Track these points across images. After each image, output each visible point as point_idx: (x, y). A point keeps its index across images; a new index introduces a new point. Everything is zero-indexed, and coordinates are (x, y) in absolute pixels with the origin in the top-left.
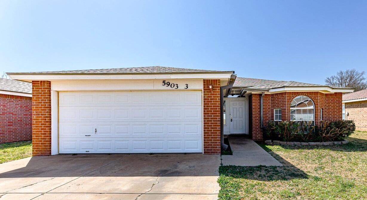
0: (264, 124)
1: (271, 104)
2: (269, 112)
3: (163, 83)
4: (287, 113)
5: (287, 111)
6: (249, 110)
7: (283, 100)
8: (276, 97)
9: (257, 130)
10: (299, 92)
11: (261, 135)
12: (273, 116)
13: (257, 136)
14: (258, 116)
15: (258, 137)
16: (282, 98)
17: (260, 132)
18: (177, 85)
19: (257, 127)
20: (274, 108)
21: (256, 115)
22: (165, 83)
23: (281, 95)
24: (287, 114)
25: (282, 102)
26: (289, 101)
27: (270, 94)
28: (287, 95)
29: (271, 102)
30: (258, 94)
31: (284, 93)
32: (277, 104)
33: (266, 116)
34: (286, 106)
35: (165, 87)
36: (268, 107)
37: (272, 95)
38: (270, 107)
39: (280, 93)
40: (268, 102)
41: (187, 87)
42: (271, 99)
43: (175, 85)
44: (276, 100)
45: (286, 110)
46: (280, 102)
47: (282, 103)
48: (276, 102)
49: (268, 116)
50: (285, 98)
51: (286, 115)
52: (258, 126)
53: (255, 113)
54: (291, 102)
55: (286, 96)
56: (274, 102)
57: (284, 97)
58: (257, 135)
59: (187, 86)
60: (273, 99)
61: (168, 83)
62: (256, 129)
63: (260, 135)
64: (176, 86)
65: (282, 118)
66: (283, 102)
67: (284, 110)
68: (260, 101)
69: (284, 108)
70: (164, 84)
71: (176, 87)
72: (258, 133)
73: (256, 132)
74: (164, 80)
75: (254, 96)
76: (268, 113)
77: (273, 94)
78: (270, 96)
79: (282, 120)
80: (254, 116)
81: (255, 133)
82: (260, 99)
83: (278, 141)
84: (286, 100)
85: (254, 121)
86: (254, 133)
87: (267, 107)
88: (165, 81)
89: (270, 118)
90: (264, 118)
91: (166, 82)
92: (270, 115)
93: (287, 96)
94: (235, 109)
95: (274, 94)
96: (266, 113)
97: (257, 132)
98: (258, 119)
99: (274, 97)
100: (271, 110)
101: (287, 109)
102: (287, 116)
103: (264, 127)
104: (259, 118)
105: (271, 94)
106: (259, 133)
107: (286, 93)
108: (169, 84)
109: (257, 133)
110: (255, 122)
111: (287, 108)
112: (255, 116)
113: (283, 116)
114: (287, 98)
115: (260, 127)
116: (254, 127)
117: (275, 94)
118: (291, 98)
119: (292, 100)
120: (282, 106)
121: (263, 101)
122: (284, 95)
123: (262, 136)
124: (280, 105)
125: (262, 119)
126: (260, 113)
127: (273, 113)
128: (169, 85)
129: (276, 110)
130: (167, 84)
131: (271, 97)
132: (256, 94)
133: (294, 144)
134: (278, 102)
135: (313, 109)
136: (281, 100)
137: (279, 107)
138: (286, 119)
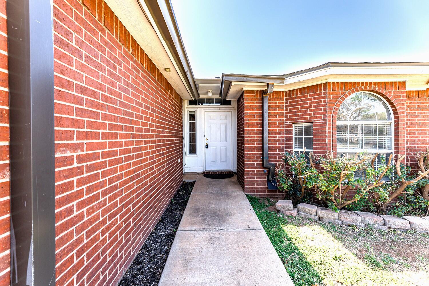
0: (271, 157)
1: (286, 113)
2: (281, 130)
4: (329, 133)
5: (329, 129)
6: (238, 126)
7: (317, 102)
8: (298, 98)
9: (253, 171)
10: (358, 83)
11: (263, 181)
12: (289, 140)
13: (254, 185)
14: (257, 140)
15: (256, 186)
16: (315, 99)
17: (261, 174)
19: (254, 164)
20: (294, 123)
21: (251, 137)
23: (312, 91)
24: (329, 137)
25: (315, 106)
26: (333, 105)
27: (283, 92)
28: (329, 89)
29: (286, 110)
30: (257, 91)
31: (320, 85)
32: (301, 112)
33: (275, 140)
34: (325, 117)
36: (279, 120)
37: (289, 93)
38: (283, 120)
40: (279, 110)
42: (287, 103)
44: (298, 105)
45: (325, 125)
46: (310, 107)
47: (315, 110)
48: (298, 108)
49: (279, 140)
50: (325, 97)
51: (327, 139)
52: (257, 161)
53: (250, 134)
54: (339, 106)
55: (325, 93)
56: (294, 109)
57: (320, 94)
58: (255, 181)
60: (290, 102)
62: (252, 168)
63: (261, 181)
65: (316, 145)
66: (318, 106)
67: (321, 125)
68: (262, 106)
69: (321, 121)
72: (257, 178)
73: (252, 174)
75: (247, 96)
76: (279, 134)
77: (290, 91)
78: (283, 96)
79: (314, 149)
80: (247, 140)
81: (251, 178)
82: (263, 103)
85: (249, 151)
86: (248, 178)
87: (276, 120)
89: (282, 144)
90: (269, 144)
92: (283, 137)
93: (329, 93)
94: (213, 127)
95: (293, 90)
96: (275, 134)
97: (255, 174)
98: (257, 147)
99: (294, 98)
100: (287, 127)
101: (329, 125)
102: (329, 141)
103: (271, 164)
104: (259, 144)
105: (286, 92)
106: (260, 178)
107: (325, 84)
109: (254, 178)
110: (250, 154)
111: (329, 121)
112: (250, 140)
113: (316, 141)
114: (329, 97)
115: (263, 164)
116: (247, 164)
117: (297, 90)
118: (338, 97)
119: (341, 102)
120: (316, 118)
121: (269, 107)
122: (320, 90)
123: (265, 185)
124: (309, 114)
125: (266, 146)
126: (263, 134)
127: (291, 134)
129: (296, 128)
131: (285, 98)
132: (252, 92)
133: (362, 222)
134: (305, 108)
135: (390, 125)
136: (312, 103)
137: (305, 119)
138: (326, 149)
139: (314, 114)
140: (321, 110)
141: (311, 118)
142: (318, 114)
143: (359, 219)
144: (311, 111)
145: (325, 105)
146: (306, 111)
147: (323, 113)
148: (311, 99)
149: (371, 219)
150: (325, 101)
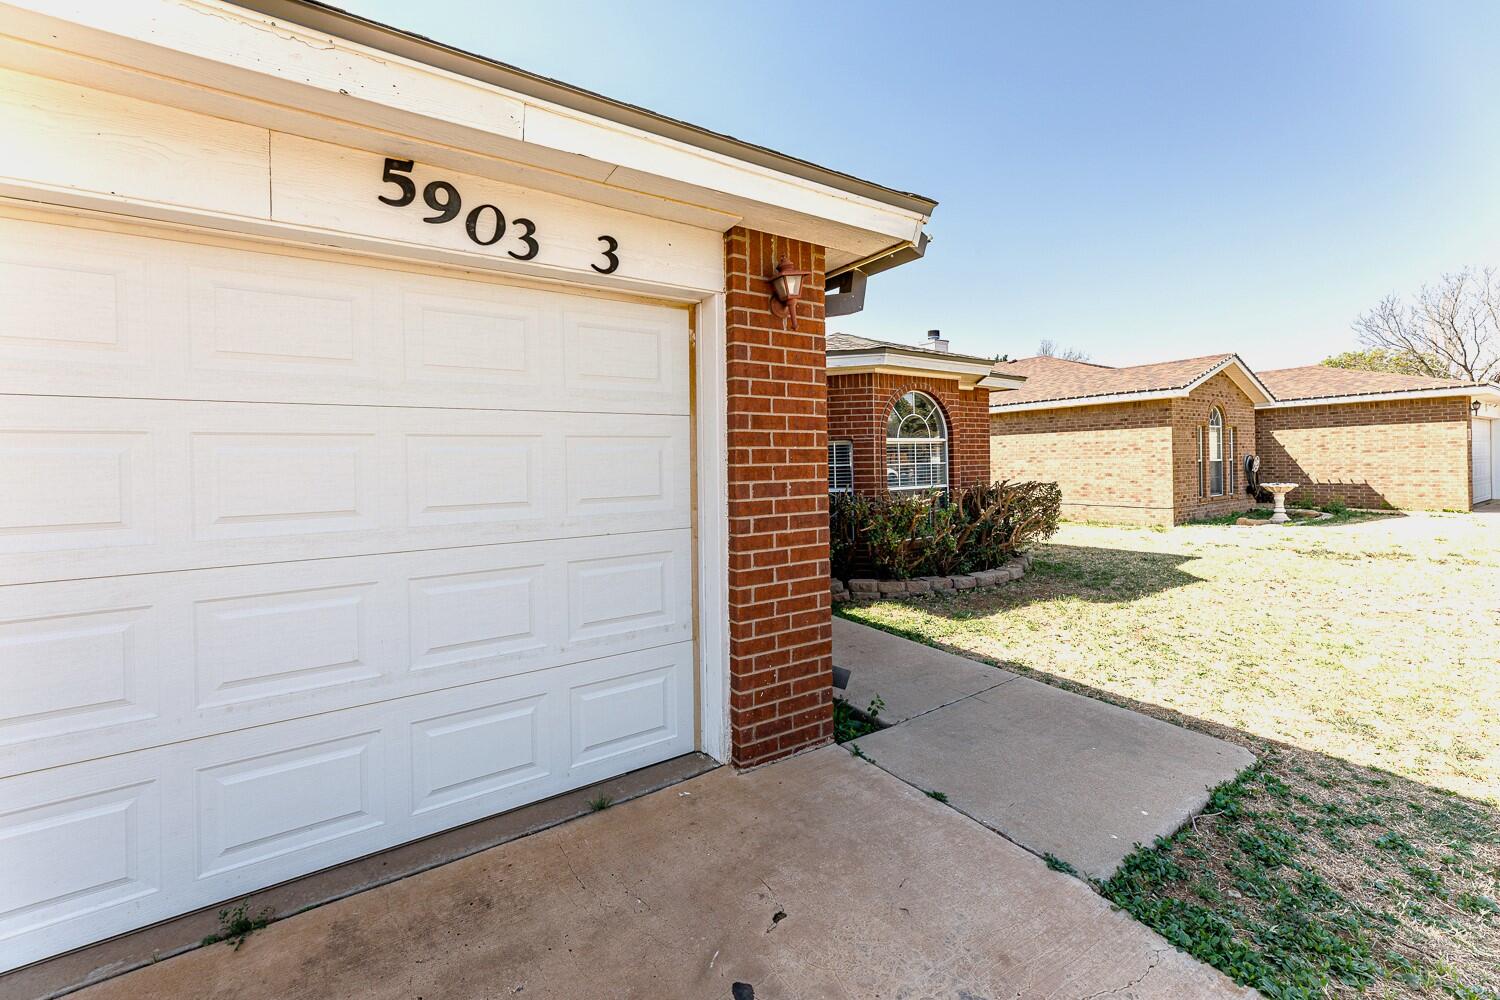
3: (387, 177)
4: (878, 458)
5: (877, 452)
7: (858, 405)
10: (910, 378)
16: (855, 398)
18: (530, 226)
22: (408, 187)
23: (850, 385)
24: (878, 465)
25: (855, 412)
26: (881, 412)
28: (878, 385)
31: (863, 375)
34: (871, 431)
35: (410, 226)
39: (843, 376)
41: (615, 263)
43: (510, 229)
45: (871, 445)
46: (848, 412)
47: (855, 418)
50: (870, 398)
51: (874, 469)
54: (888, 413)
55: (870, 391)
57: (862, 391)
59: (609, 254)
61: (442, 196)
64: (514, 233)
65: (856, 479)
66: (859, 412)
67: (865, 445)
69: (866, 438)
70: (395, 191)
71: (513, 239)
74: (402, 154)
79: (854, 486)
83: (874, 582)
84: (871, 404)
88: (408, 166)
91: (420, 178)
93: (876, 391)
101: (878, 445)
102: (877, 472)
107: (870, 375)
108: (446, 204)
111: (877, 439)
113: (860, 472)
114: (876, 398)
118: (886, 398)
119: (890, 408)
120: (857, 432)
122: (863, 384)
124: (847, 425)
128: (450, 211)
130: (430, 200)
133: (932, 588)
134: (839, 412)
135: (943, 444)
136: (850, 405)
137: (839, 432)
138: (873, 486)
139: (855, 425)
140: (865, 418)
141: (849, 432)
142: (861, 425)
143: (927, 584)
144: (849, 419)
145: (871, 411)
146: (840, 419)
147: (867, 425)
148: (848, 399)
149: (939, 582)
150: (871, 418)
